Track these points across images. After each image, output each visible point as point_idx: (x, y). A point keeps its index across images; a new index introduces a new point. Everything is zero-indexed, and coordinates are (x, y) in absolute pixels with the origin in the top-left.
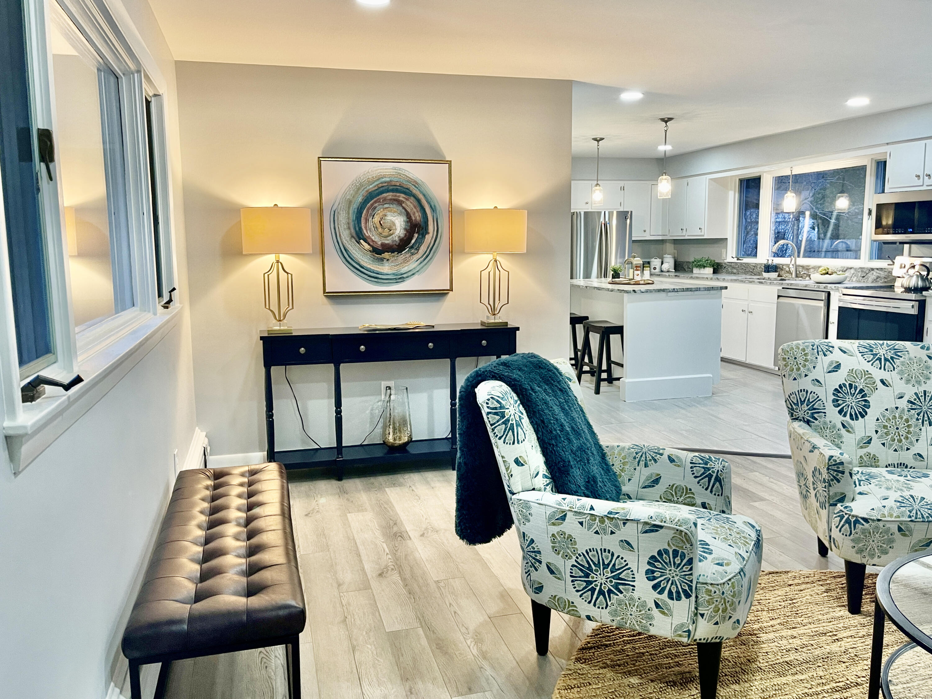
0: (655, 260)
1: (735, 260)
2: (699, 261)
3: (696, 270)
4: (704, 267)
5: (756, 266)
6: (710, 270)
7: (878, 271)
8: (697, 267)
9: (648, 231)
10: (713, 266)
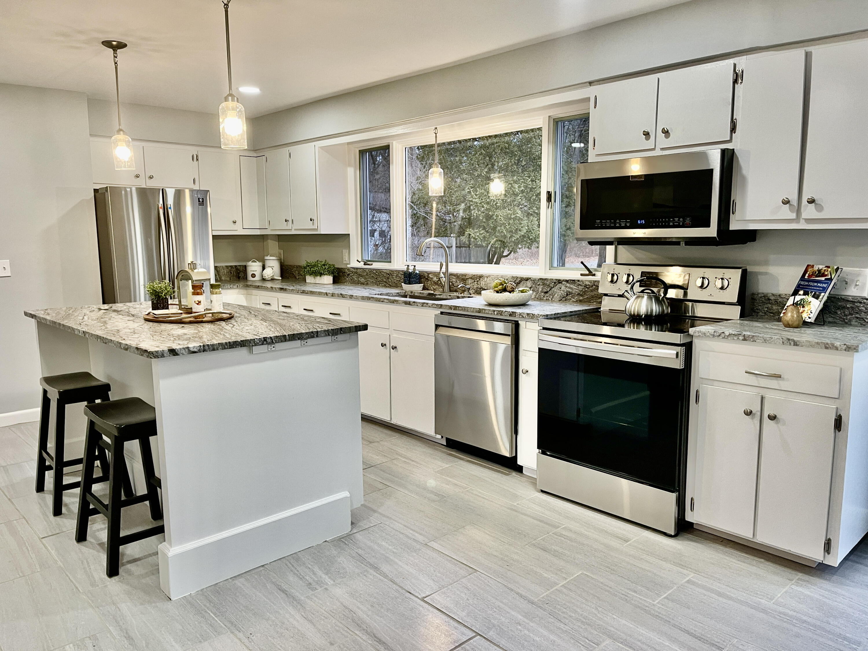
0: (254, 264)
1: (361, 265)
2: (313, 266)
3: (309, 279)
4: (321, 274)
5: (391, 273)
6: (328, 279)
7: (568, 285)
8: (310, 275)
9: (239, 222)
10: (333, 273)
